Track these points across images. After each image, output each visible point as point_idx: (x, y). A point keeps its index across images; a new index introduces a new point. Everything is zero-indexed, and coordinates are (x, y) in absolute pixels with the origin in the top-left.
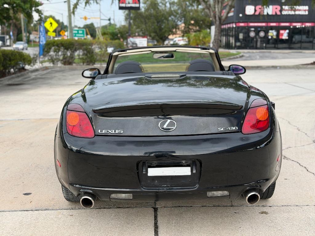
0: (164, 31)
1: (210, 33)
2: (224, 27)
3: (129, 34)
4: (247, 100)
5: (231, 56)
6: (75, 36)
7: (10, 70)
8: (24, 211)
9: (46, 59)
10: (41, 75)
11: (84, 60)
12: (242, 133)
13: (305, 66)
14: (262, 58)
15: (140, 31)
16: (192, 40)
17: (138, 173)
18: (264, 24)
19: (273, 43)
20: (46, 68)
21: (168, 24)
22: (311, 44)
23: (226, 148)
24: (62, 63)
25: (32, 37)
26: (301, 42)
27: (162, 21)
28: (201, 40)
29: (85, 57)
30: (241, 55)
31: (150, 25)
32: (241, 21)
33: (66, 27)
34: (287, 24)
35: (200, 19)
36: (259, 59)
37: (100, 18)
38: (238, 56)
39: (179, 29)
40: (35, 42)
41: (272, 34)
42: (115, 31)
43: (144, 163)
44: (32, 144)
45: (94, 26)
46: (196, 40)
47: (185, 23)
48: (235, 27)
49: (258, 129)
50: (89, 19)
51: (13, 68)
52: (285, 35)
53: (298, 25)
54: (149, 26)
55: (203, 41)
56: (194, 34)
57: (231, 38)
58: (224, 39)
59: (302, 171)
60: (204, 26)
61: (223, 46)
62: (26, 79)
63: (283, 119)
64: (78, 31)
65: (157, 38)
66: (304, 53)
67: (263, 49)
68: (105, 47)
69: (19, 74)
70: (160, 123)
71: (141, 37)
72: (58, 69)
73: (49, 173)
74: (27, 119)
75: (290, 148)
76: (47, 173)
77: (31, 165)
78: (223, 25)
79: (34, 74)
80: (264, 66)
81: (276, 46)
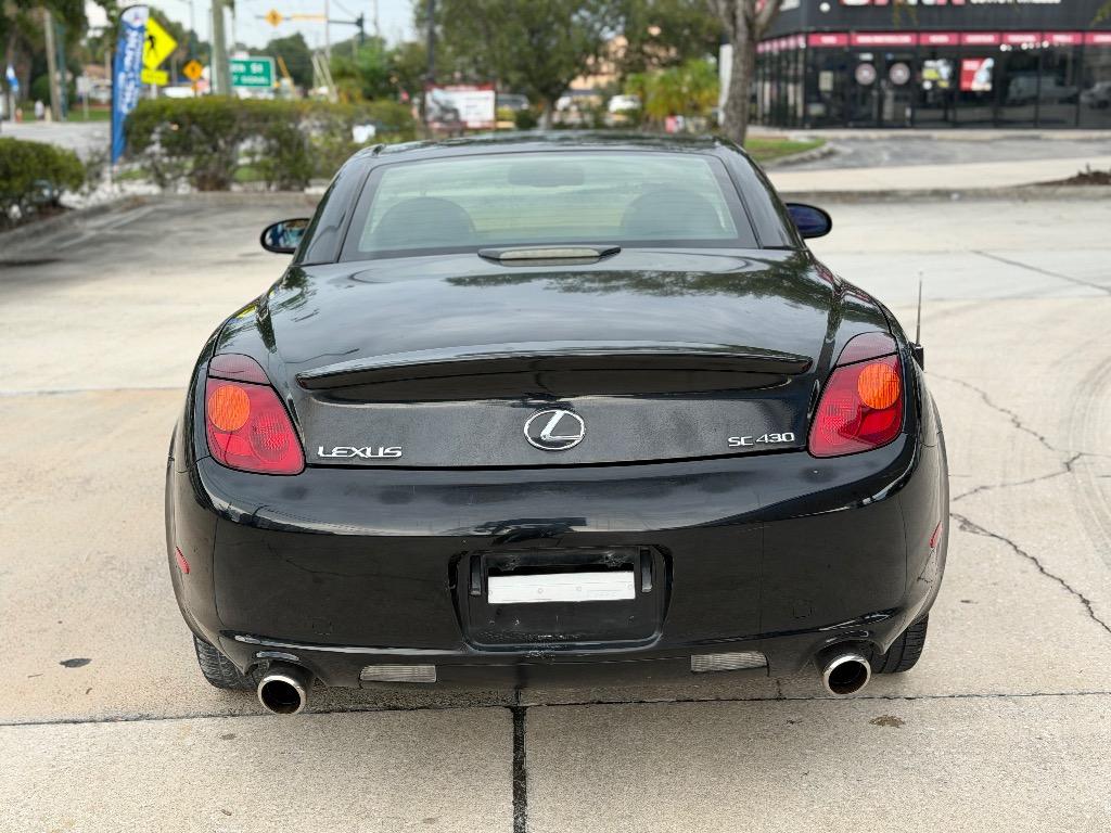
0: (553, 62)
1: (717, 70)
2: (765, 48)
3: (430, 75)
4: (829, 335)
5: (791, 154)
6: (239, 83)
7: (7, 210)
8: (66, 722)
9: (136, 167)
10: (117, 228)
11: (270, 174)
12: (810, 454)
13: (1048, 190)
14: (899, 159)
15: (469, 65)
16: (651, 97)
17: (454, 592)
18: (905, 39)
19: (938, 106)
20: (136, 202)
21: (568, 37)
22: (1073, 107)
23: (754, 507)
24: (192, 185)
25: (84, 85)
26: (1034, 100)
27: (548, 27)
28: (685, 95)
29: (272, 162)
30: (825, 149)
31: (506, 43)
32: (827, 28)
33: (205, 47)
34: (988, 39)
35: (680, 21)
36: (890, 164)
37: (326, 16)
38: (814, 152)
39: (606, 55)
40: (93, 102)
41: (937, 72)
42: (378, 64)
43: (475, 561)
44: (88, 481)
45: (304, 45)
46: (669, 96)
47: (627, 34)
48: (806, 50)
49: (864, 438)
50: (288, 19)
51: (19, 204)
52: (980, 77)
53: (1027, 41)
54: (502, 46)
55: (691, 99)
56: (660, 72)
57: (791, 88)
58: (766, 91)
59: (1023, 572)
60: (694, 46)
61: (764, 115)
62: (66, 244)
63: (965, 384)
64: (247, 64)
65: (529, 87)
66: (1048, 140)
67: (903, 127)
68: (345, 126)
69: (40, 226)
70: (529, 422)
71: (471, 88)
72: (178, 204)
73: (148, 586)
74: (70, 392)
75: (983, 491)
76: (145, 586)
77: (87, 559)
78: (763, 41)
79: (92, 223)
80: (905, 191)
81: (950, 115)
